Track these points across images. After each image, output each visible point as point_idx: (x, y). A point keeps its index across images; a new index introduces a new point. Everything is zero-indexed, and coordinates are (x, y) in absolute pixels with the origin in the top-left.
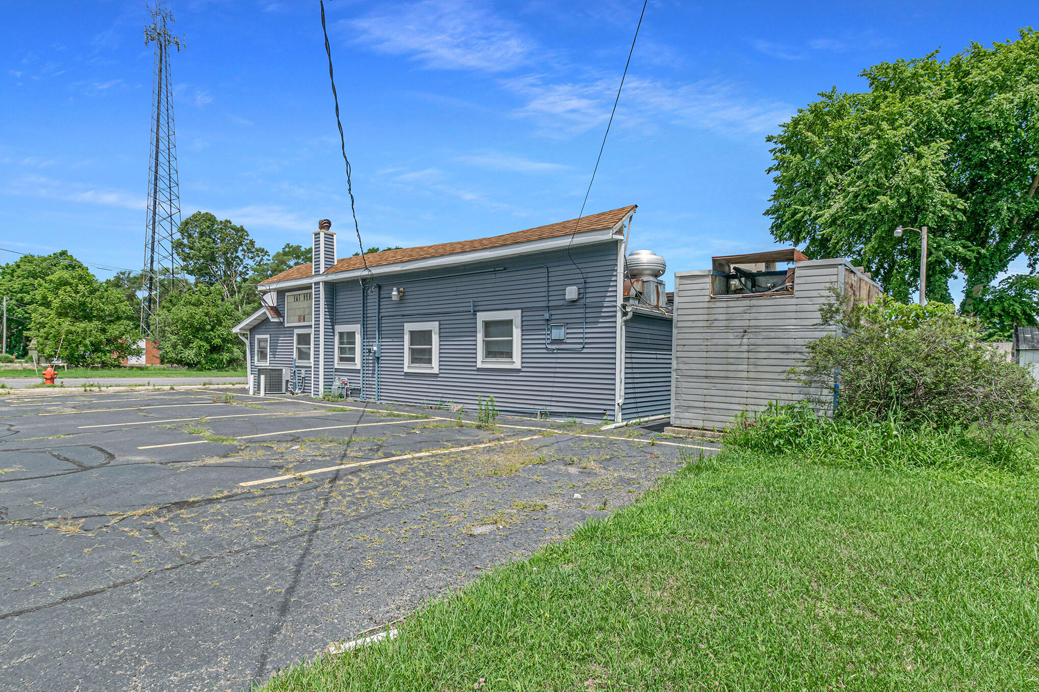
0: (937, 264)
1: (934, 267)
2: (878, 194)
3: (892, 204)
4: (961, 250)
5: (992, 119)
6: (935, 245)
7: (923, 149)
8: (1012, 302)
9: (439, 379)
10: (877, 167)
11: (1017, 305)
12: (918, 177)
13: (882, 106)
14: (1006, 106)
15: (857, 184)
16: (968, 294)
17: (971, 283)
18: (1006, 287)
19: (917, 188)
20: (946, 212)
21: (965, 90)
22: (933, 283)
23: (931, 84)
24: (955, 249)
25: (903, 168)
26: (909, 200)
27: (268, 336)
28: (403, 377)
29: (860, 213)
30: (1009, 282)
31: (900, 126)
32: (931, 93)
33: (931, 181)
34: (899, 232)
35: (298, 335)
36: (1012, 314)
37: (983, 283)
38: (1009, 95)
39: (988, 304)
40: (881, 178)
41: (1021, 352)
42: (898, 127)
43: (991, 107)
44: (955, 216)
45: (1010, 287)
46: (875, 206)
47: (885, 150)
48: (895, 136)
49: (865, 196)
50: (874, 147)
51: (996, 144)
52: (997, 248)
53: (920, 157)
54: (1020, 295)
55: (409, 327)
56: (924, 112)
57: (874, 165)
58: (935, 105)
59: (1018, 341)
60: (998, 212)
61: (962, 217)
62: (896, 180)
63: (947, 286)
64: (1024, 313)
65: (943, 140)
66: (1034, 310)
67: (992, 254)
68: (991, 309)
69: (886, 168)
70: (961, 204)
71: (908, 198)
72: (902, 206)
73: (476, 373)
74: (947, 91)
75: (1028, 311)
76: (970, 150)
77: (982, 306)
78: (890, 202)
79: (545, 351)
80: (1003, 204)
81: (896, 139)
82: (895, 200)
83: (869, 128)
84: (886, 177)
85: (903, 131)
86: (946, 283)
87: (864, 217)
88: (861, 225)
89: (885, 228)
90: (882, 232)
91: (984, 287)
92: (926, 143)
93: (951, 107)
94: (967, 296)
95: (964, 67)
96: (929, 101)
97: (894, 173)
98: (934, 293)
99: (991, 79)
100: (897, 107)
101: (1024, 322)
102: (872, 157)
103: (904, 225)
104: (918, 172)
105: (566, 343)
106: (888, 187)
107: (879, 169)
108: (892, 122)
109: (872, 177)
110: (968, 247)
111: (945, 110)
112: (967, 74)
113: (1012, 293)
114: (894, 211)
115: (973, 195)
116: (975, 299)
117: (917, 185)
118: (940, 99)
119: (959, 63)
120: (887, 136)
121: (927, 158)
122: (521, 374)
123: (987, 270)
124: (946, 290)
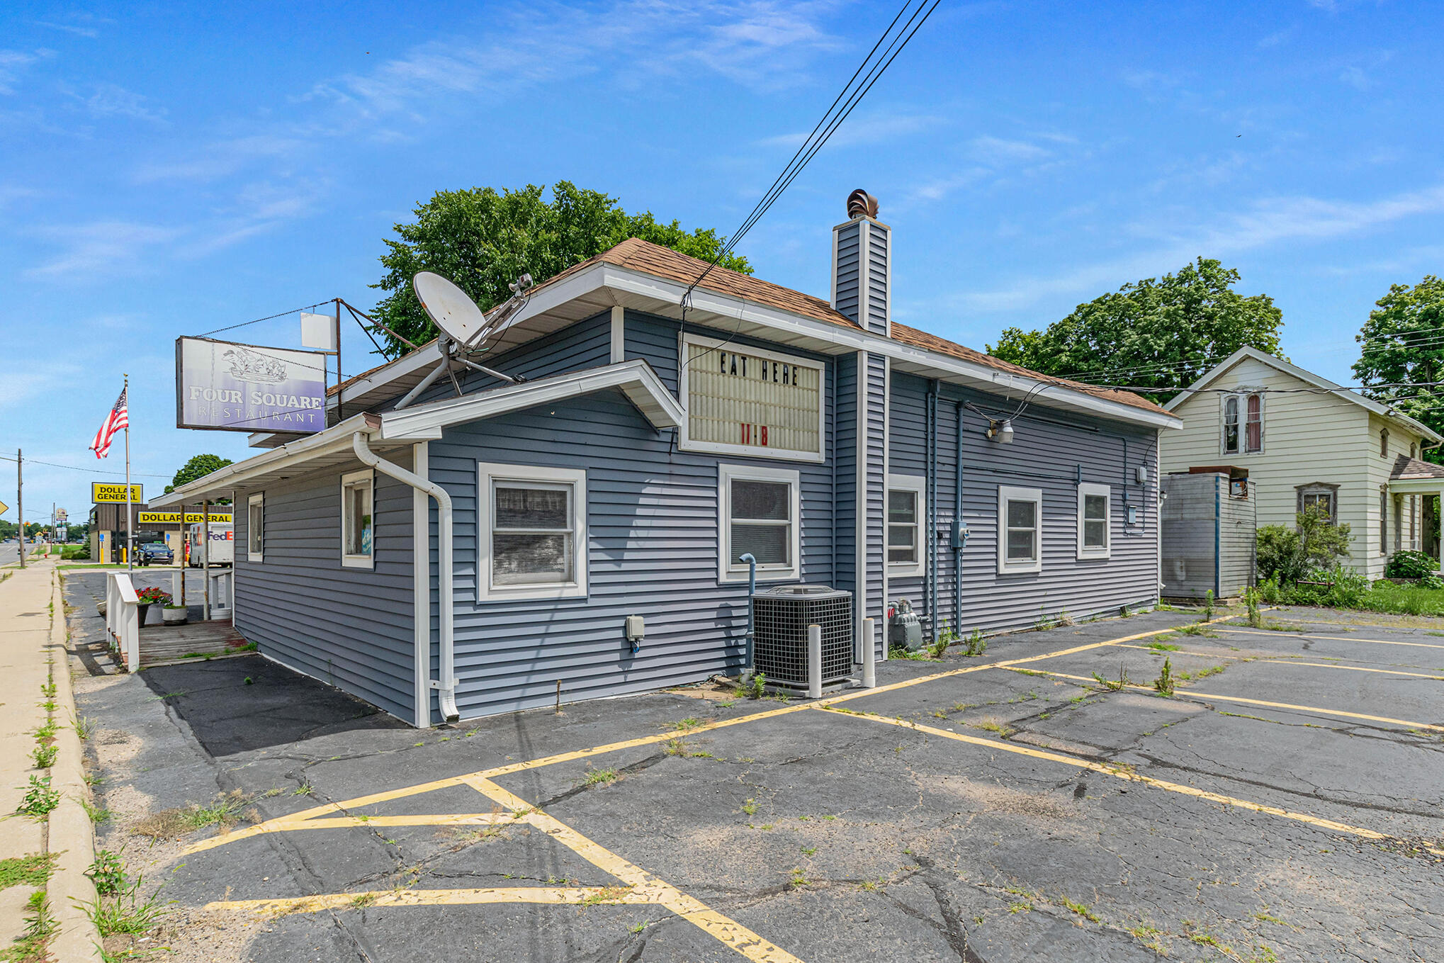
9: (1039, 581)
27: (578, 477)
28: (993, 584)
35: (736, 484)
55: (1008, 493)
73: (1074, 567)
79: (1122, 536)
105: (1135, 527)
122: (1109, 564)
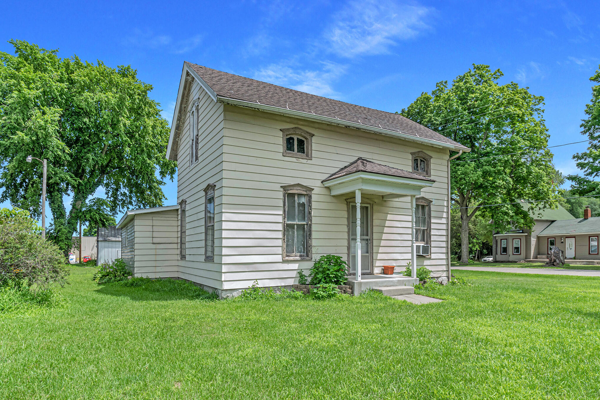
0: (56, 185)
1: (54, 187)
2: (18, 129)
3: (27, 139)
4: (69, 178)
5: (83, 105)
6: (53, 173)
7: (46, 109)
8: (95, 213)
10: (17, 110)
11: (97, 215)
12: (43, 126)
13: (22, 70)
14: (90, 100)
15: (4, 118)
16: (74, 206)
17: (76, 199)
18: (92, 204)
19: (42, 133)
20: (60, 153)
21: (72, 82)
22: (53, 197)
23: (52, 69)
24: (66, 177)
25: (34, 117)
26: (38, 139)
29: (6, 140)
30: (94, 202)
31: (33, 88)
32: (52, 75)
33: (50, 131)
34: (30, 159)
36: (95, 220)
37: (81, 200)
38: (92, 94)
39: (84, 213)
40: (20, 119)
41: (99, 242)
42: (32, 88)
43: (83, 97)
44: (65, 157)
45: (94, 205)
46: (15, 137)
47: (23, 101)
48: (30, 94)
49: (9, 128)
50: (15, 96)
51: (86, 120)
52: (88, 181)
53: (44, 113)
54: (99, 209)
56: (48, 85)
57: (16, 109)
58: (54, 84)
59: (98, 236)
60: (88, 159)
61: (68, 158)
62: (29, 124)
63: (62, 200)
64: (101, 220)
65: (59, 107)
66: (105, 219)
67: (86, 184)
68: (85, 216)
69: (23, 113)
70: (67, 150)
71: (37, 138)
72: (33, 142)
74: (61, 78)
75: (102, 219)
76: (74, 119)
77: (80, 214)
78: (25, 137)
80: (90, 156)
81: (30, 96)
82: (28, 137)
83: (13, 81)
84: (23, 119)
85: (34, 92)
86: (61, 197)
87: (8, 143)
88: (7, 149)
89: (23, 154)
90: (21, 157)
91: (82, 203)
92: (49, 105)
93: (62, 89)
94: (73, 207)
95: (71, 68)
96: (51, 80)
97: (29, 119)
98: (54, 203)
99: (83, 82)
100: (32, 75)
101: (101, 225)
102: (14, 103)
103: (34, 155)
104: (42, 123)
106: (24, 127)
107: (18, 112)
108: (28, 84)
109: (14, 116)
110: (73, 177)
111: (59, 89)
112: (72, 72)
113: (95, 208)
114: (28, 144)
115: (76, 146)
116: (77, 210)
117: (42, 131)
118: (57, 81)
119: (68, 64)
120: (24, 92)
121: (48, 115)
123: (83, 192)
124: (62, 202)
